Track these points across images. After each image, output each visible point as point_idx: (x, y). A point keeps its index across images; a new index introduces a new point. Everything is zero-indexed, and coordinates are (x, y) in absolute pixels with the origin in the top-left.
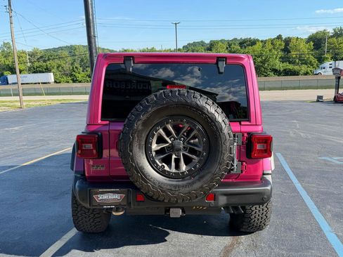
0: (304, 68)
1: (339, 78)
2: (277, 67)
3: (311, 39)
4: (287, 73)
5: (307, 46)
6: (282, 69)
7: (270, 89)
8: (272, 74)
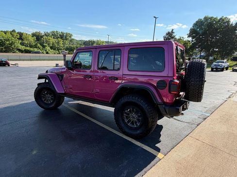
0: (36, 50)
1: (65, 56)
2: (20, 48)
3: (33, 35)
4: (27, 52)
5: (33, 38)
6: (23, 49)
7: (23, 60)
8: (17, 51)
